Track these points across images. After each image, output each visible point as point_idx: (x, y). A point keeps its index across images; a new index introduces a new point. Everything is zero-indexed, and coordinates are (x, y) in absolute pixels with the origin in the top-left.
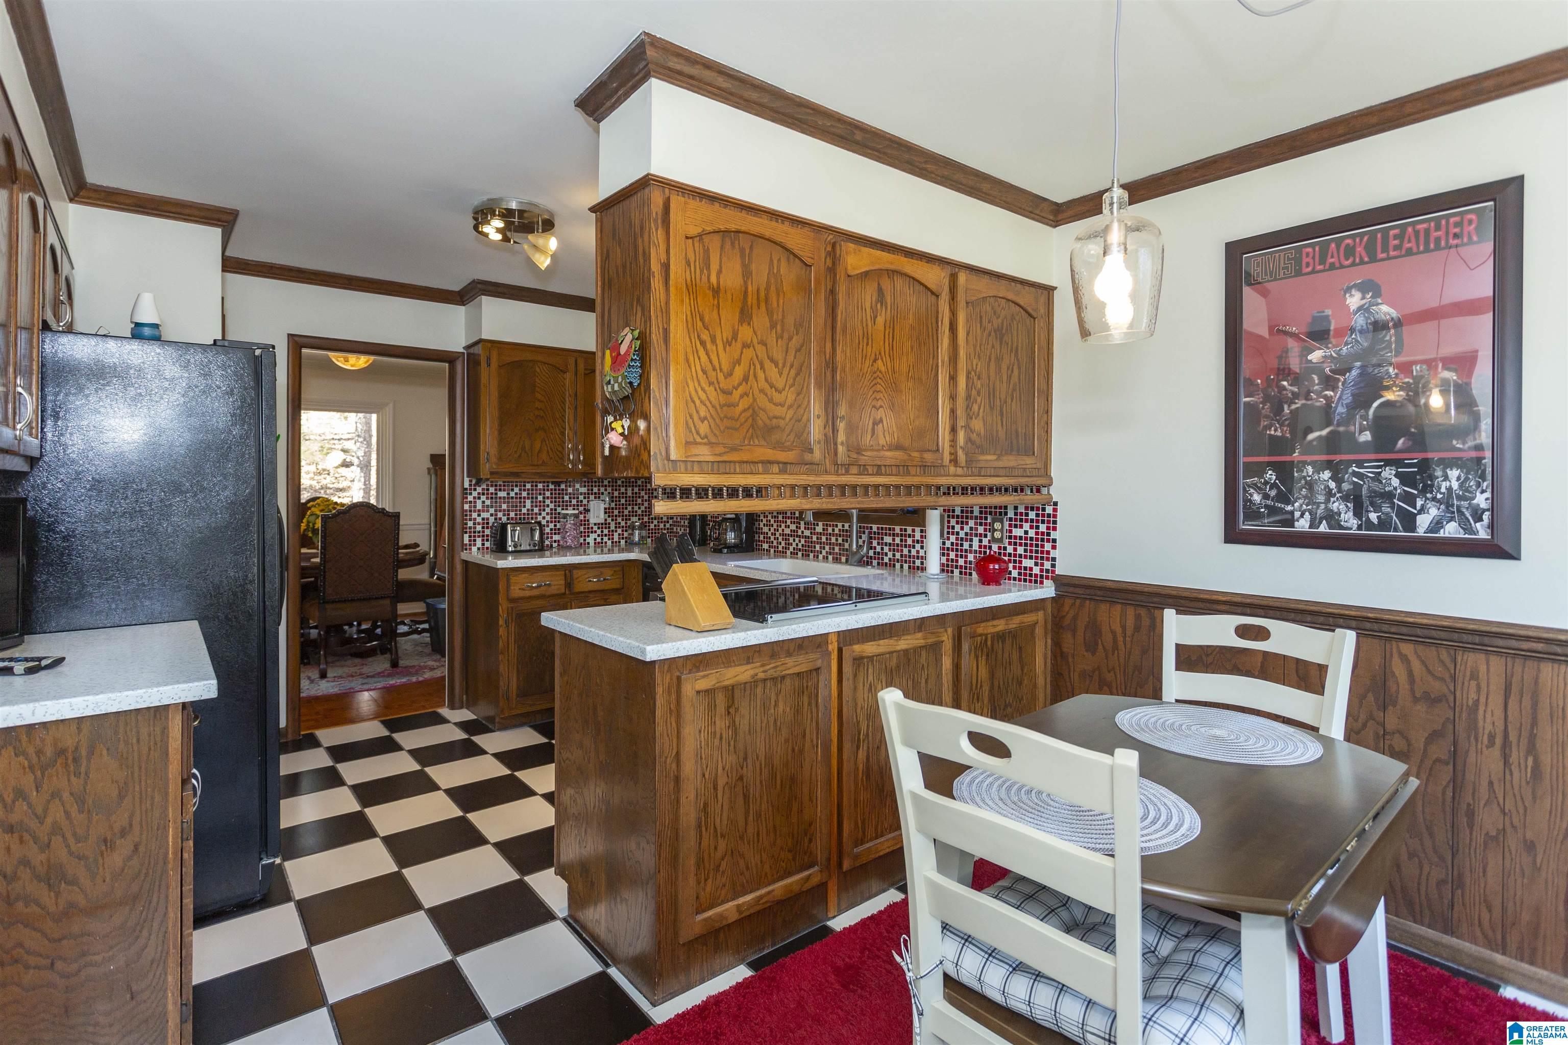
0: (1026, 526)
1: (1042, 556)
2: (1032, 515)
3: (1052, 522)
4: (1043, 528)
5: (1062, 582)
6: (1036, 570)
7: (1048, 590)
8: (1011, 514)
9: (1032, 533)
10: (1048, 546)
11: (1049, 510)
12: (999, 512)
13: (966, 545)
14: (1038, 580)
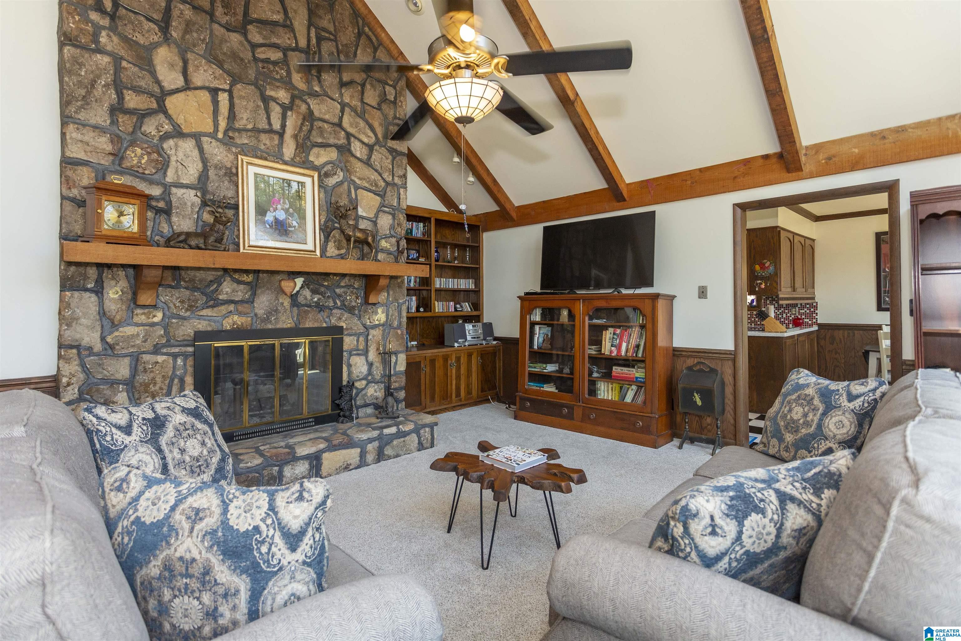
0: (806, 309)
1: (811, 318)
2: (808, 306)
3: (816, 308)
4: (812, 310)
5: (820, 325)
6: (810, 322)
7: (815, 328)
8: (799, 306)
9: (808, 311)
10: (814, 315)
11: (815, 304)
12: (795, 306)
13: (780, 316)
14: (811, 326)
